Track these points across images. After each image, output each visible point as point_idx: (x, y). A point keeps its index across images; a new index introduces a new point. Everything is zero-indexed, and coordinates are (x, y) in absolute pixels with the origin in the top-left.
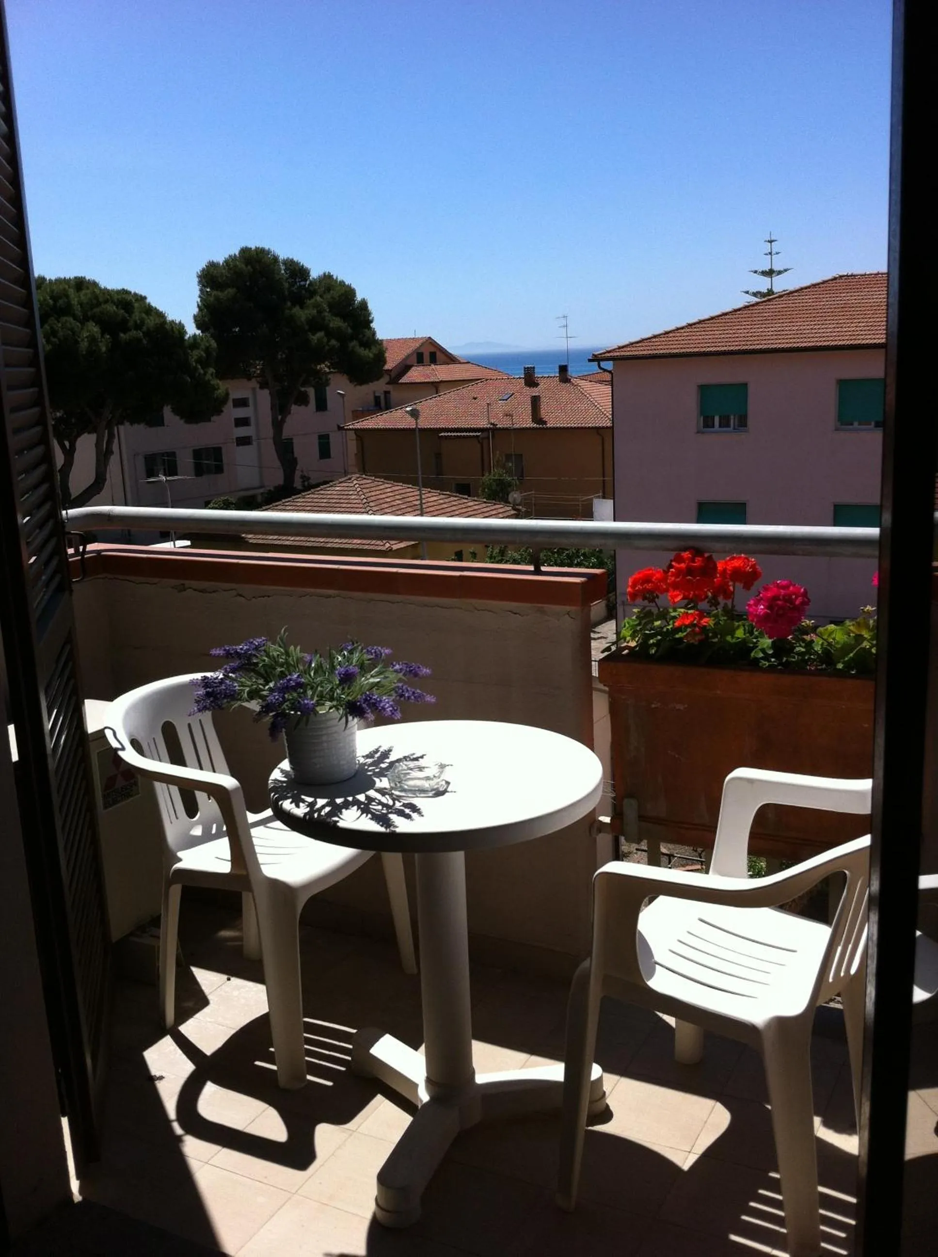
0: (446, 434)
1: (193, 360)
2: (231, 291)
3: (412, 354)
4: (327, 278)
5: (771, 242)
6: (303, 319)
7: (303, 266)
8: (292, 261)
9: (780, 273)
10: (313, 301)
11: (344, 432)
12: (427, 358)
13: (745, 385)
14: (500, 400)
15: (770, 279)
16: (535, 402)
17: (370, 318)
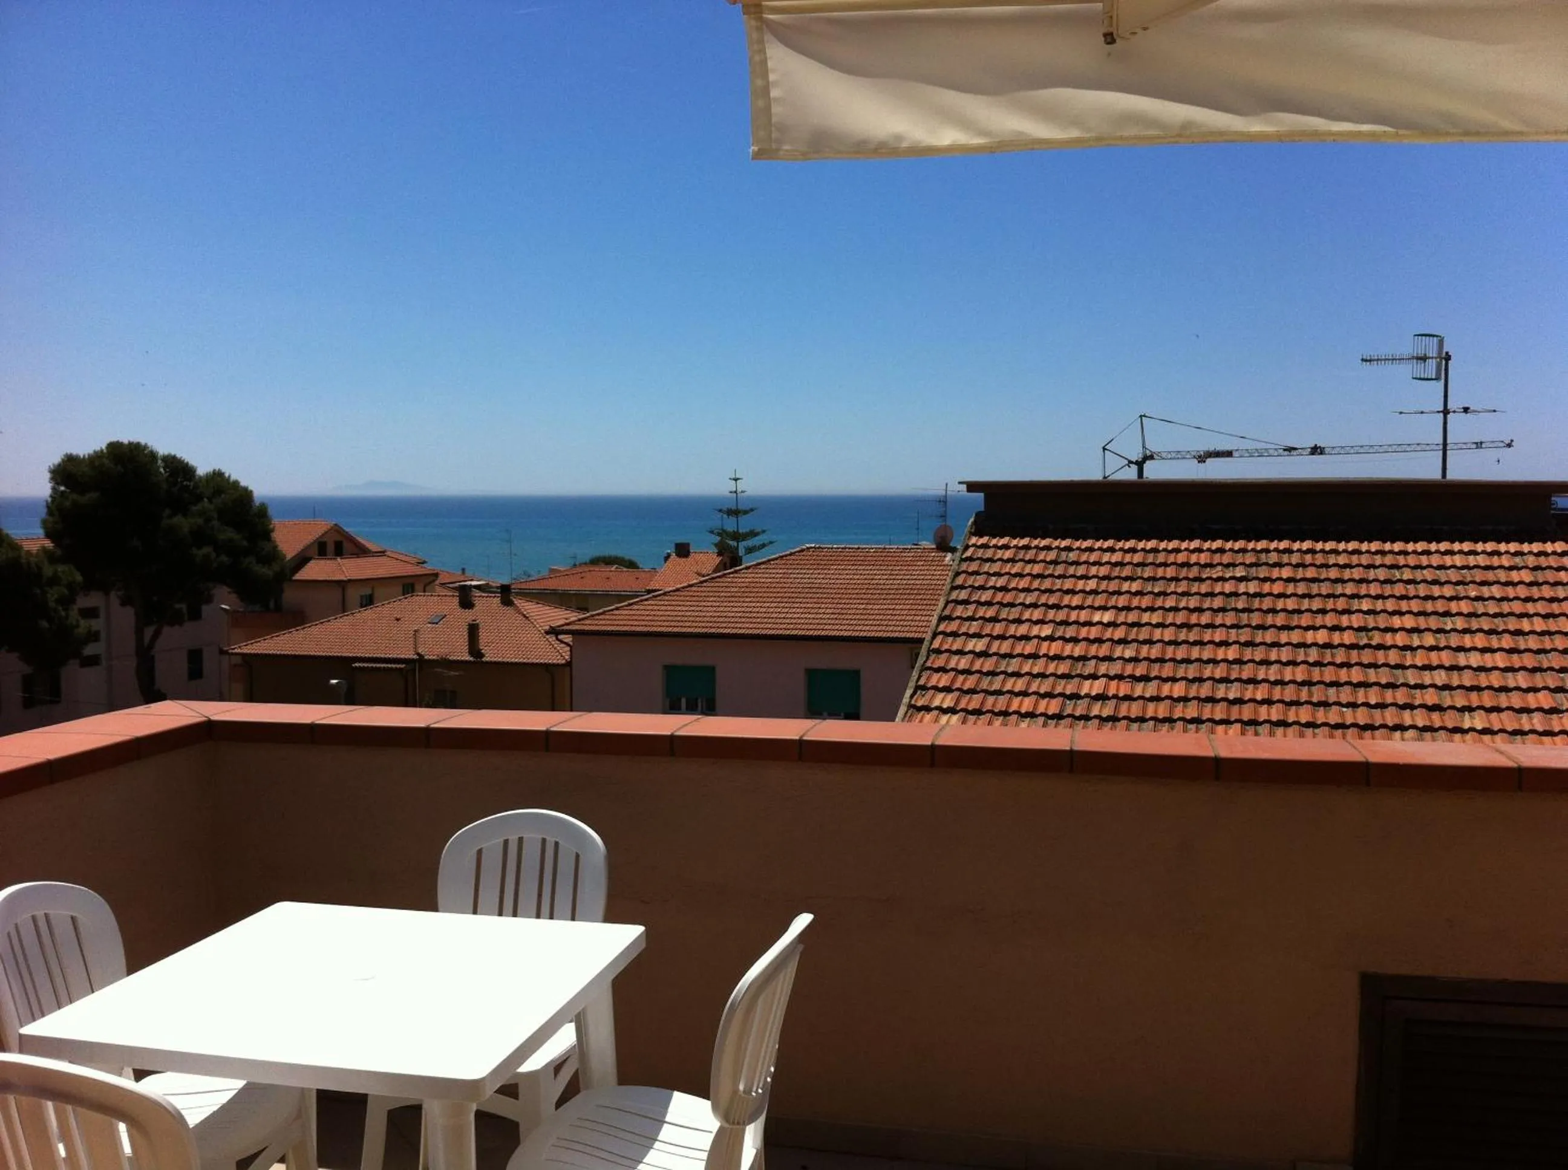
0: (361, 665)
1: (53, 599)
2: (92, 496)
3: (312, 544)
4: (218, 475)
5: (736, 480)
6: (186, 530)
7: (187, 463)
8: (174, 457)
9: (746, 512)
10: (199, 507)
11: (227, 657)
12: (331, 548)
13: (712, 669)
14: (430, 623)
15: (735, 519)
16: (473, 630)
17: (272, 526)
